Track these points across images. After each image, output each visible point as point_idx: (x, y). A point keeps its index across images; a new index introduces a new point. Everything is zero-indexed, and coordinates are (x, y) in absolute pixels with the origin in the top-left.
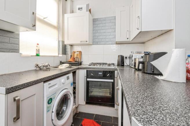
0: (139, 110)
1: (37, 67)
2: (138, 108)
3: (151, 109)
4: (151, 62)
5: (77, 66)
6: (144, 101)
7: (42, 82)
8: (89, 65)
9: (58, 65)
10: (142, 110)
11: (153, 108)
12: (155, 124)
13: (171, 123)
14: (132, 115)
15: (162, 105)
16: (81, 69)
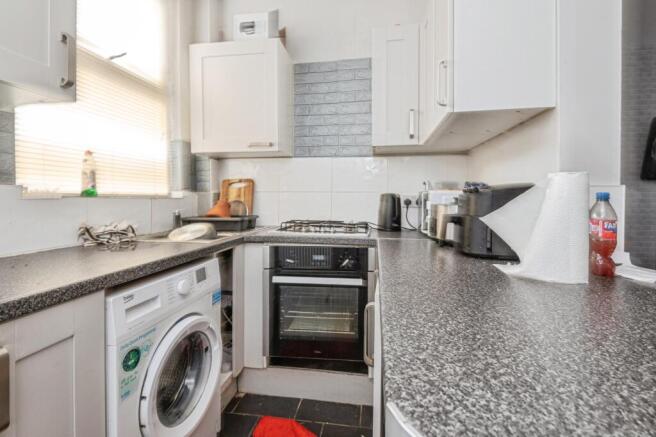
0: (416, 377)
1: (87, 236)
2: (416, 373)
3: (456, 374)
4: (481, 219)
5: (238, 234)
6: (441, 348)
7: (98, 290)
8: (282, 229)
9: (168, 230)
10: (425, 378)
11: (464, 369)
12: (459, 424)
13: (509, 418)
14: (390, 396)
15: (495, 361)
16: (250, 242)
